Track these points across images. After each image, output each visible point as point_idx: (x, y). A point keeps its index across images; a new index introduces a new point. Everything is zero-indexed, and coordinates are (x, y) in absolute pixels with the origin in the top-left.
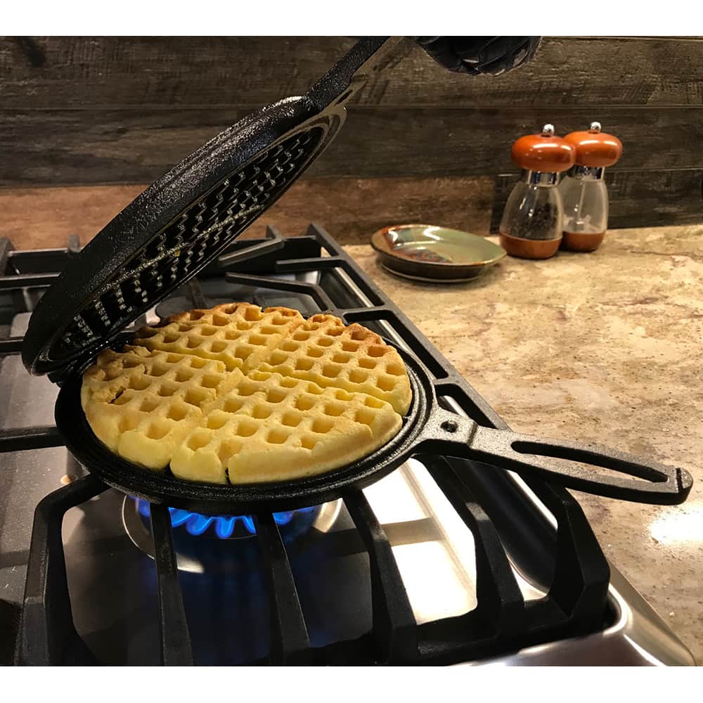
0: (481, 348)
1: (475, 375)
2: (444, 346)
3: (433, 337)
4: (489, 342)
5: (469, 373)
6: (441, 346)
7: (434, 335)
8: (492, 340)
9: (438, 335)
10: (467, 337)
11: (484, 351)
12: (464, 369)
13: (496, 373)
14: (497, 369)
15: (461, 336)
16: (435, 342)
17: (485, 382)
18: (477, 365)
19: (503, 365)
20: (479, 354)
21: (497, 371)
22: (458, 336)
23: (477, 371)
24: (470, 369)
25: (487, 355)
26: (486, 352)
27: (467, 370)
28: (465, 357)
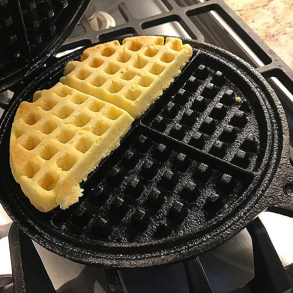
0: (272, 15)
1: (272, 39)
2: (248, 18)
3: (239, 11)
4: (275, 10)
5: (268, 38)
6: (246, 17)
7: (240, 8)
8: (278, 8)
9: (243, 9)
10: (261, 8)
11: (274, 18)
12: (264, 35)
13: (285, 35)
14: (286, 32)
15: (257, 7)
16: (241, 15)
17: (280, 45)
18: (272, 31)
19: (288, 28)
20: (272, 21)
21: (286, 34)
22: (255, 8)
23: (273, 36)
24: (268, 34)
25: (277, 21)
26: (276, 19)
27: (266, 36)
28: (263, 24)
